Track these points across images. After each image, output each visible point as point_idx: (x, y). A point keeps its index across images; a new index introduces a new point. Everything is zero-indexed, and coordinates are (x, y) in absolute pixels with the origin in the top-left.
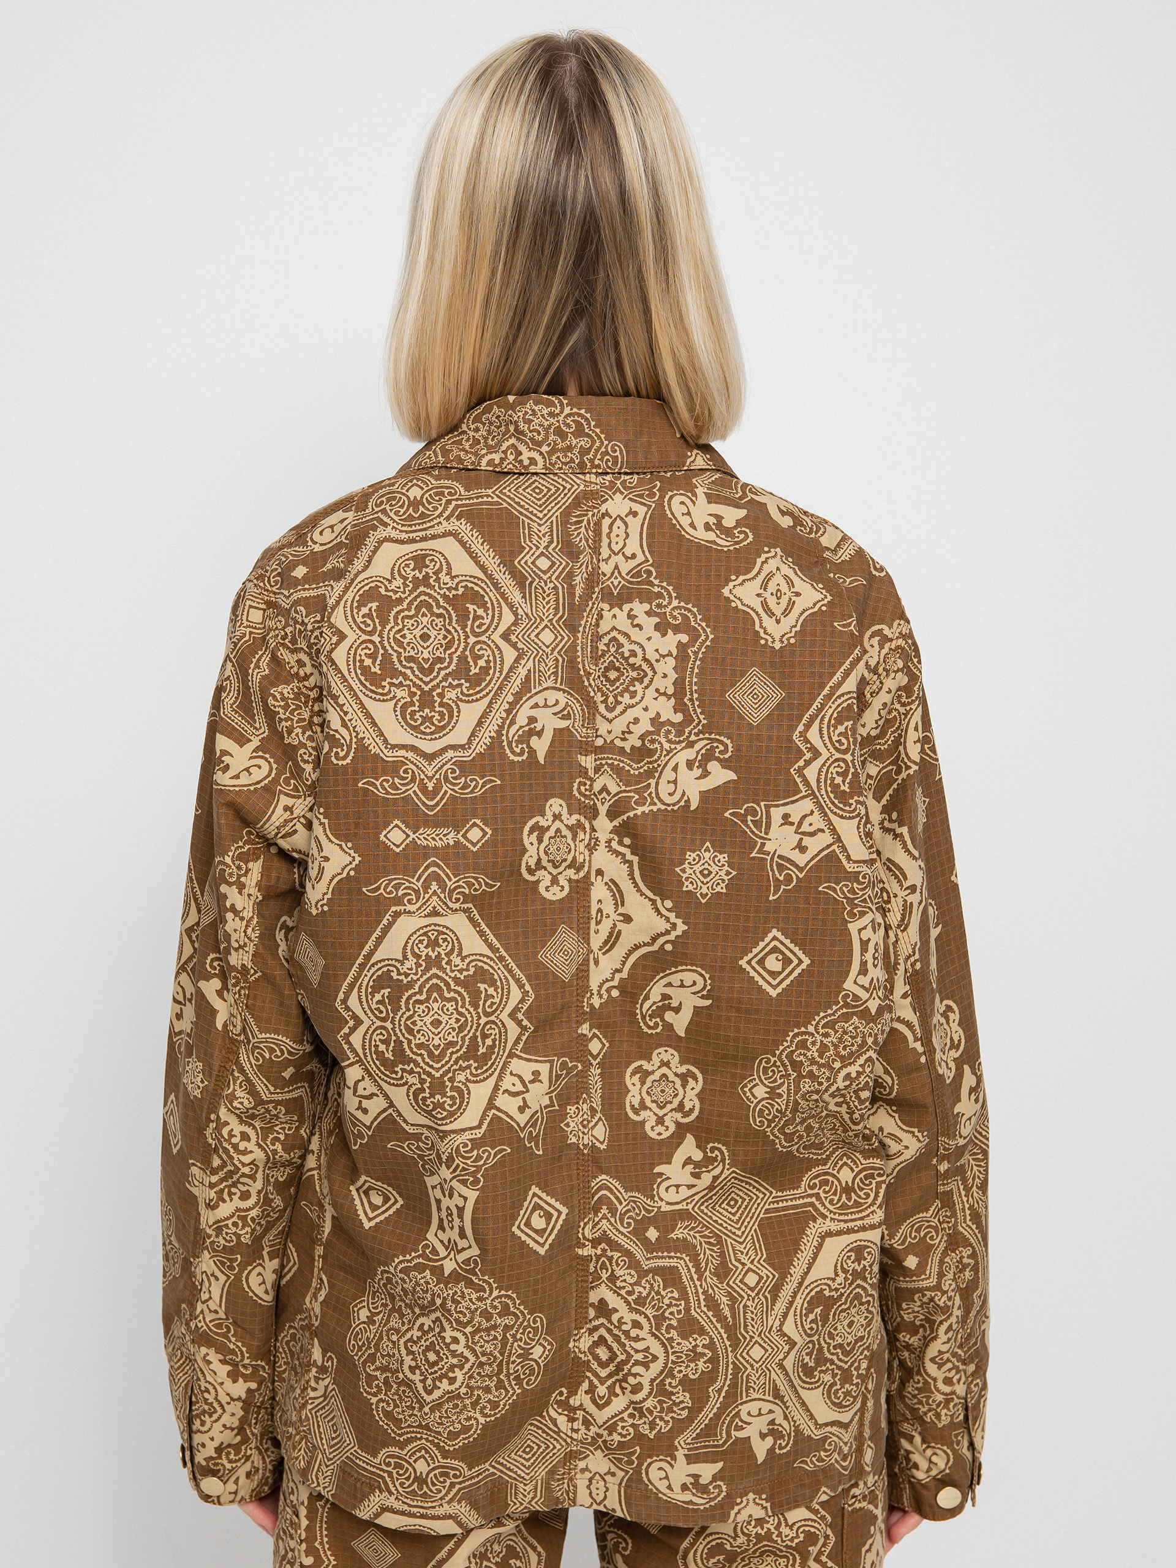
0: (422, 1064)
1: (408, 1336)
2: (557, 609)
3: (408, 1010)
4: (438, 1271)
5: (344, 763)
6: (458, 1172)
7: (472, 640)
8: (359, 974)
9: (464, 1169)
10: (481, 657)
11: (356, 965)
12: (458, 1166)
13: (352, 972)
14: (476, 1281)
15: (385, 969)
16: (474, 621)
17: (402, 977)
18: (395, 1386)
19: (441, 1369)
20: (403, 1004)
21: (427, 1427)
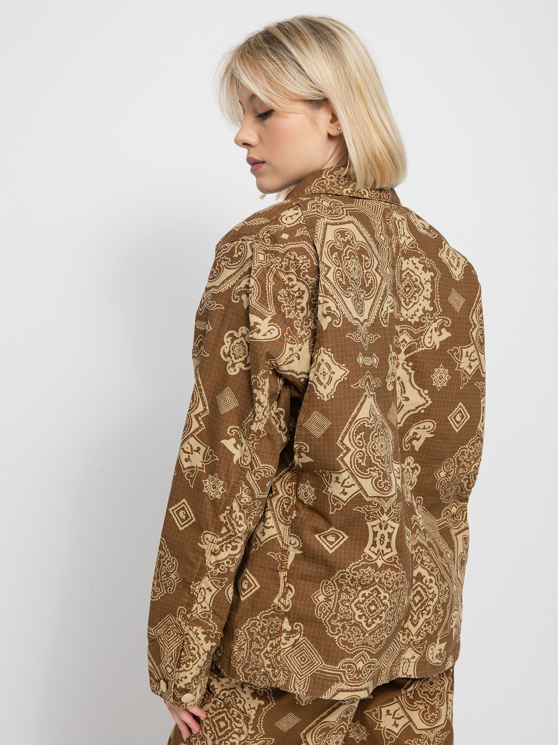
0: (379, 466)
1: (356, 601)
2: (388, 258)
3: (373, 441)
4: (375, 566)
5: (339, 326)
6: (392, 516)
7: (365, 271)
8: (349, 427)
9: (395, 514)
10: (369, 279)
11: (348, 423)
12: (392, 512)
13: (346, 426)
14: (397, 567)
15: (362, 423)
16: (365, 263)
17: (370, 426)
18: (348, 627)
19: (377, 613)
20: (370, 438)
21: (367, 644)
